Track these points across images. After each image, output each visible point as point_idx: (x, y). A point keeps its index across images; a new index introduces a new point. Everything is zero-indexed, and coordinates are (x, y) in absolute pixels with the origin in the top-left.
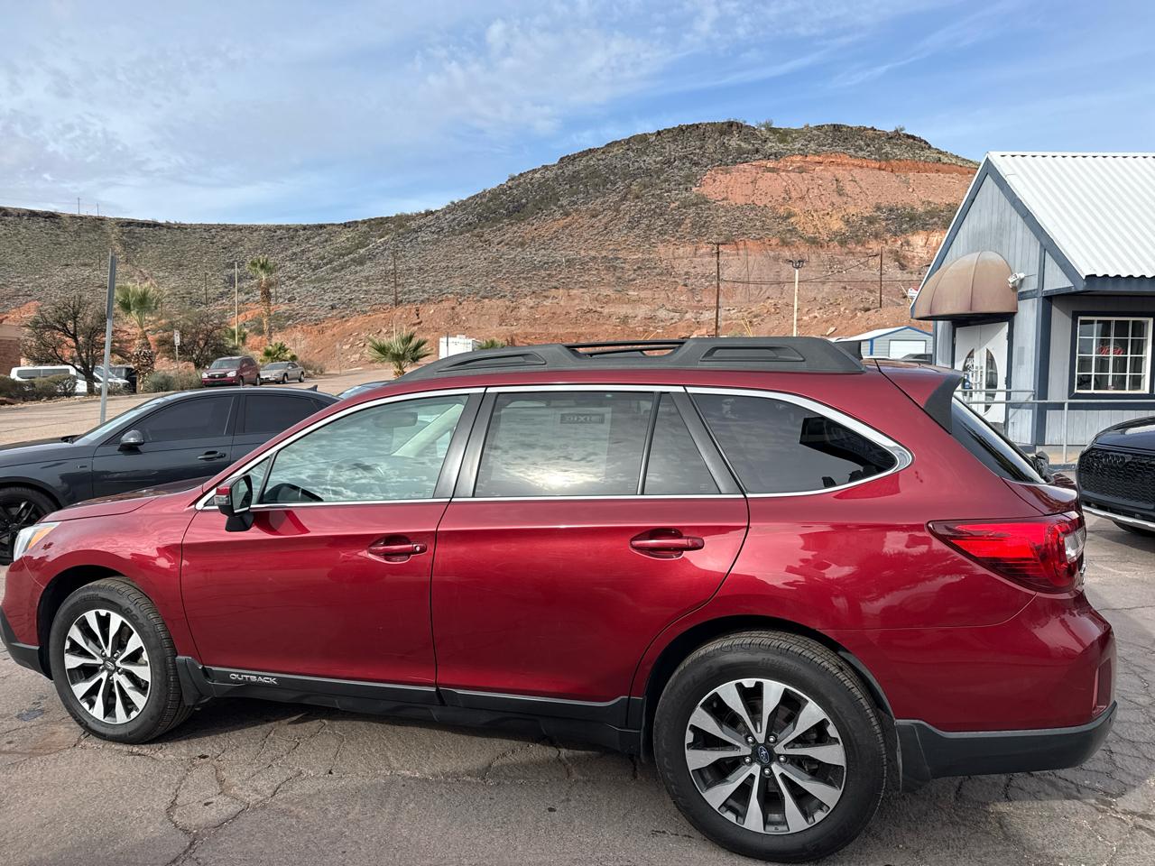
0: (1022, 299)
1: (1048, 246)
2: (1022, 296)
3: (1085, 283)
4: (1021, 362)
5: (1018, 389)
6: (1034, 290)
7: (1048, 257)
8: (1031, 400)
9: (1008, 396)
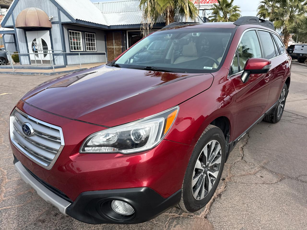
0: (53, 24)
1: (60, 9)
2: (53, 23)
3: (76, 21)
4: (56, 42)
5: (56, 50)
6: (58, 21)
7: (61, 12)
8: (62, 53)
9: (53, 52)
